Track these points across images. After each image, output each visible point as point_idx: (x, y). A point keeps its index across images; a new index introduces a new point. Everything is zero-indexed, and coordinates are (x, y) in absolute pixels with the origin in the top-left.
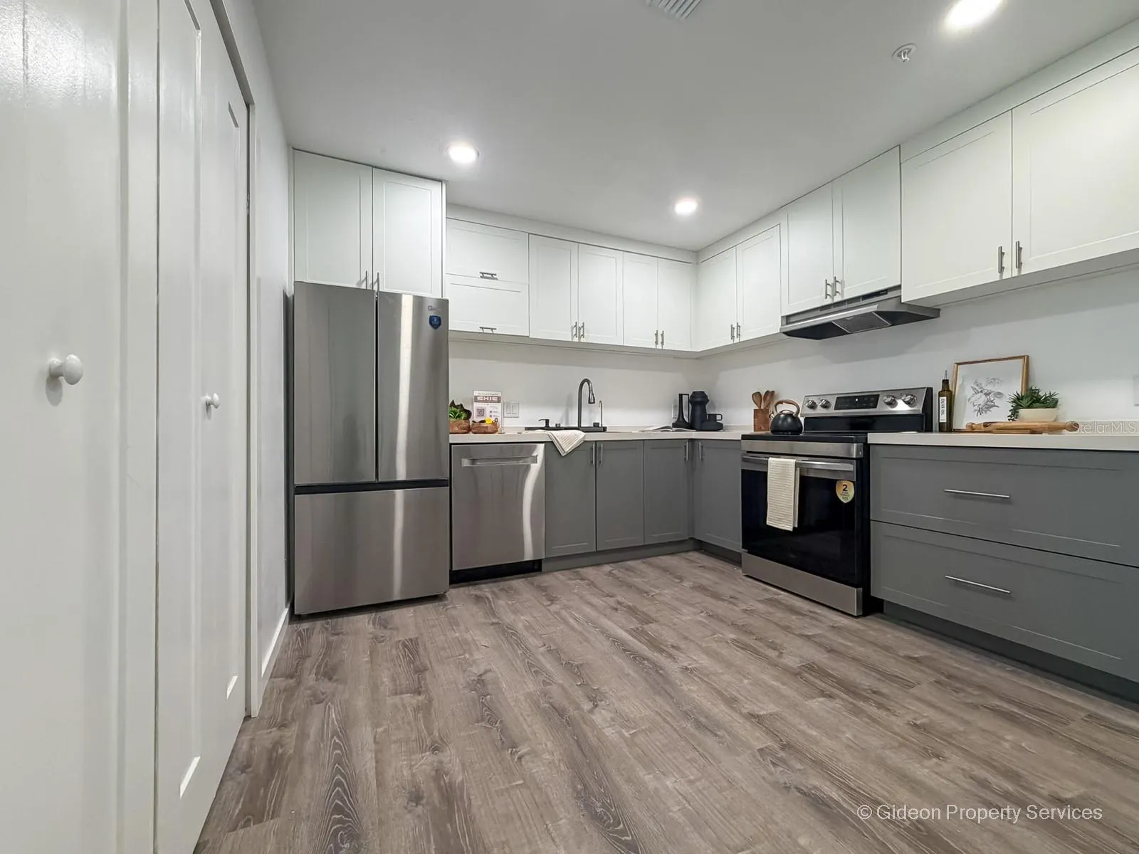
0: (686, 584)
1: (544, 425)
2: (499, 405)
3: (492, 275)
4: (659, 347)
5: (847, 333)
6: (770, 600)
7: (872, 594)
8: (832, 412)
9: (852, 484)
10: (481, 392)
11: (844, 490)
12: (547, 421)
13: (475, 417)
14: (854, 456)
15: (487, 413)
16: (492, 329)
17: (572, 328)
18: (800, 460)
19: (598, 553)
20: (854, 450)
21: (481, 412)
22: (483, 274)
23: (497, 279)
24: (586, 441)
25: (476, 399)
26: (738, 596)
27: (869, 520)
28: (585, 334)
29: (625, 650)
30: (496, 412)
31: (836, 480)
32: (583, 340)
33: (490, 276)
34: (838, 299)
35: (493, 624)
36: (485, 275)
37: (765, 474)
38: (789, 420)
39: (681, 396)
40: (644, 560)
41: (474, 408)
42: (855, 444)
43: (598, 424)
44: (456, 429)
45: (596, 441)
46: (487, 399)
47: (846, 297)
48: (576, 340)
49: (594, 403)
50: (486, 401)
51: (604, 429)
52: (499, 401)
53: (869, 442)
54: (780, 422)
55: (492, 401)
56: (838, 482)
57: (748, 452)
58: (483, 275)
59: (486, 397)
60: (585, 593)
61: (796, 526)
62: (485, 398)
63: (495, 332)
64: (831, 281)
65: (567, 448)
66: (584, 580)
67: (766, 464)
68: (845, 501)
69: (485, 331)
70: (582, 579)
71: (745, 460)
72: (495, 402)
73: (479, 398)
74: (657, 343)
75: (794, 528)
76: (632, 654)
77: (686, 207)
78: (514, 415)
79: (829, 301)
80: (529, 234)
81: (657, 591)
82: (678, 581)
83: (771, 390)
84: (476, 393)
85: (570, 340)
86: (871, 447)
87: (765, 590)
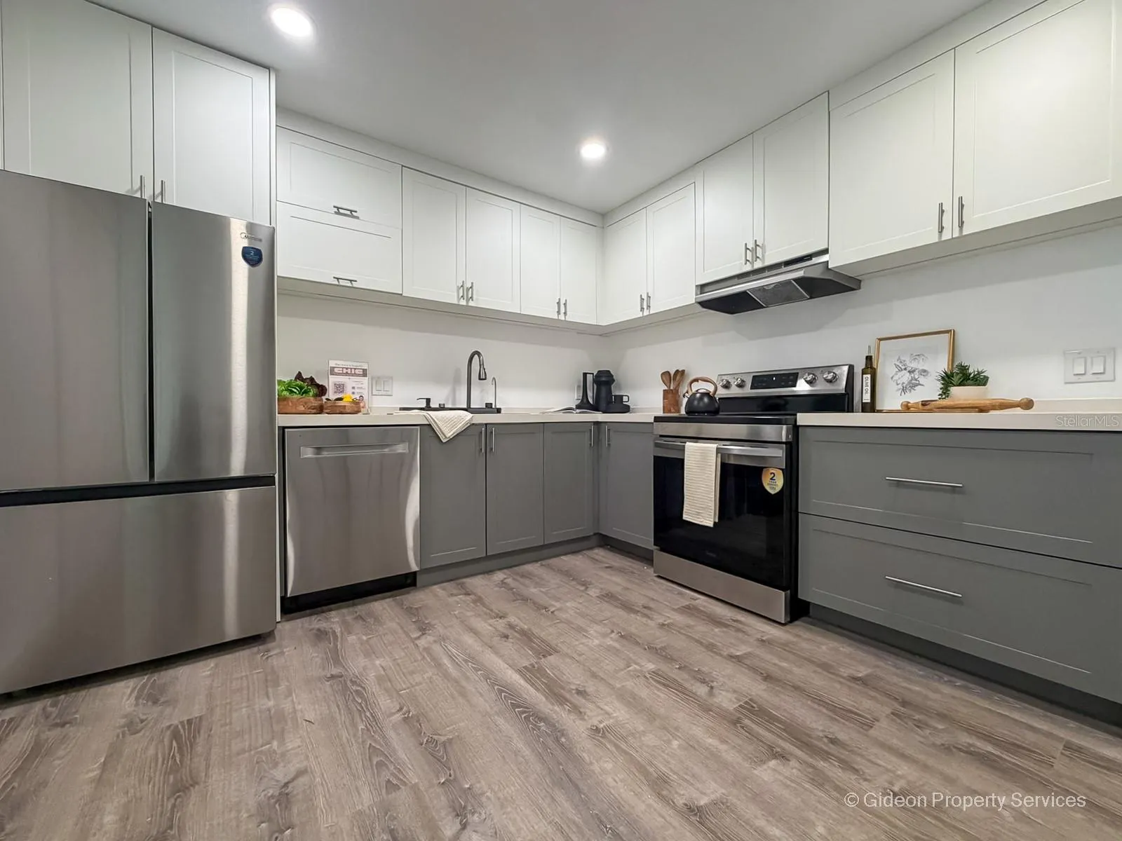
0: (593, 592)
1: (424, 405)
2: (365, 380)
3: (351, 211)
4: (562, 317)
5: (763, 307)
6: (688, 607)
7: (799, 597)
8: (748, 391)
9: (781, 471)
10: (338, 362)
11: (771, 479)
12: (428, 401)
13: (331, 395)
14: (784, 440)
15: (349, 390)
16: (351, 281)
17: (458, 289)
18: (721, 445)
19: (488, 558)
20: (783, 432)
21: (340, 388)
22: (338, 208)
23: (357, 218)
24: (473, 424)
25: (332, 372)
26: (652, 605)
27: (797, 512)
28: (474, 297)
29: (514, 706)
30: (361, 388)
31: (761, 469)
32: (471, 303)
33: (348, 213)
34: (758, 265)
35: (333, 677)
36: (341, 211)
37: (682, 461)
38: (706, 400)
39: (585, 375)
40: (544, 563)
41: (330, 382)
42: (784, 427)
43: (491, 404)
44: (302, 408)
45: (486, 424)
46: (349, 371)
47: (767, 263)
48: (463, 302)
49: (485, 379)
50: (347, 374)
51: (499, 411)
52: (365, 374)
53: (798, 424)
54: (696, 403)
55: (355, 375)
56: (765, 470)
57: (661, 436)
58: (338, 211)
59: (347, 369)
60: (469, 614)
61: (717, 521)
62: (345, 371)
63: (355, 285)
64: (750, 246)
65: (448, 432)
66: (469, 594)
67: (683, 449)
68: (772, 492)
69: (342, 283)
70: (467, 594)
71: (657, 445)
72: (359, 375)
73: (336, 370)
74: (559, 312)
75: (715, 523)
76: (525, 712)
77: (593, 151)
78: (384, 393)
79: (748, 268)
80: (403, 166)
81: (558, 605)
82: (583, 588)
83: (680, 370)
84: (332, 364)
85: (456, 303)
86: (800, 429)
87: (680, 594)
